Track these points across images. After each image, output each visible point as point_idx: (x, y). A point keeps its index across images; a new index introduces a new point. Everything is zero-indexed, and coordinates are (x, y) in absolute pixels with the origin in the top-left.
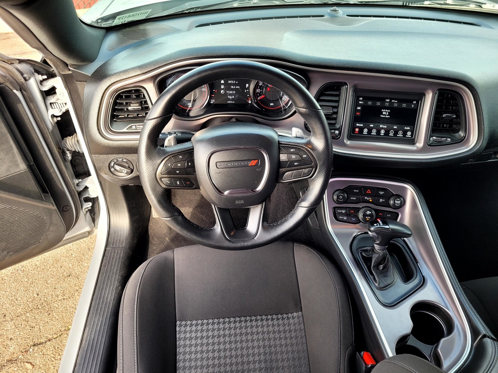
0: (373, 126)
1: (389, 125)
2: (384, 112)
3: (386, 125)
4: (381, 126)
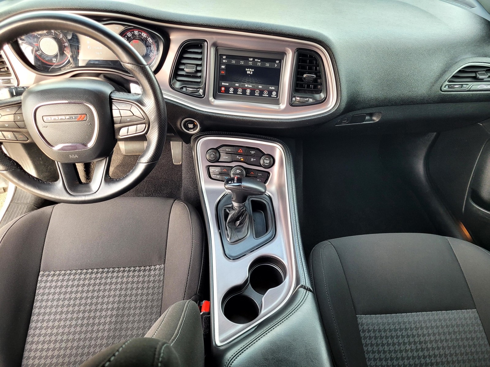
0: (238, 85)
1: (254, 84)
3: (251, 84)
4: (246, 86)
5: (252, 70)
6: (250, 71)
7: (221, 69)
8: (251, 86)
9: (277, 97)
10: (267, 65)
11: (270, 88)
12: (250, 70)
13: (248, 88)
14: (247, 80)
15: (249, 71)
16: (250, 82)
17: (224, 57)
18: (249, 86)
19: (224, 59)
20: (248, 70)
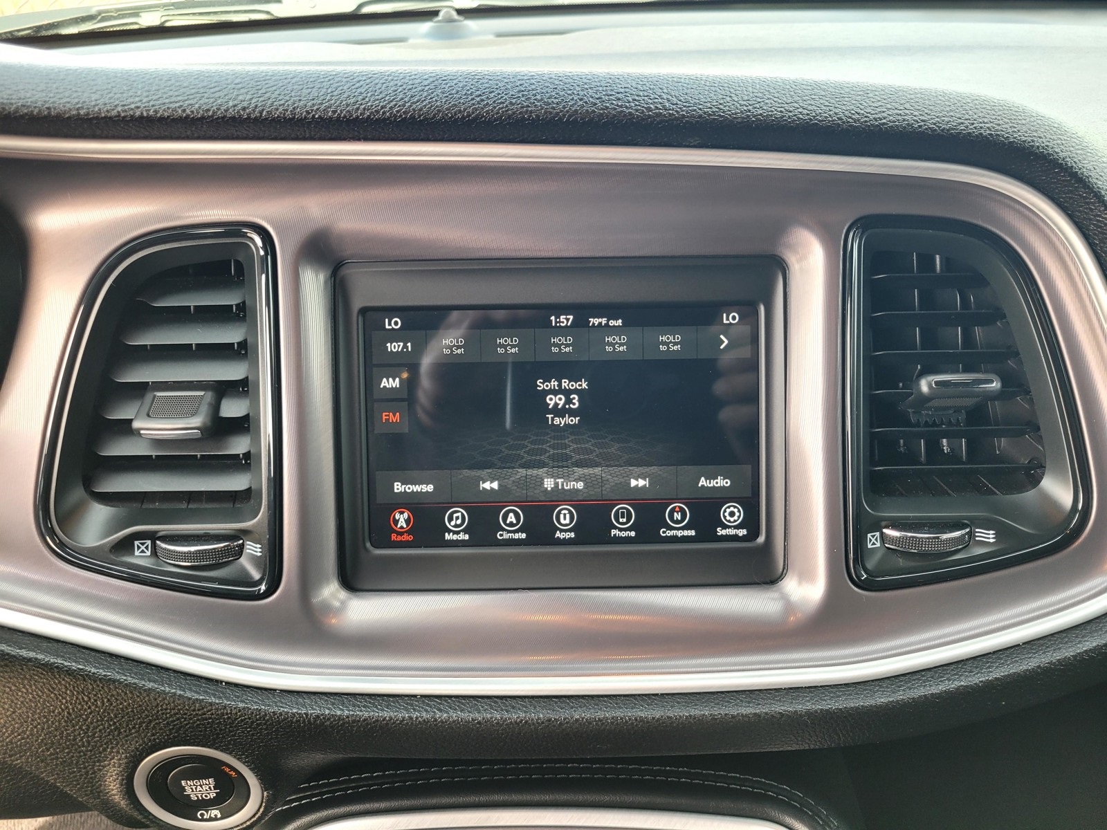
0: (495, 485)
1: (597, 470)
2: (554, 392)
3: (579, 471)
4: (549, 484)
5: (576, 385)
6: (567, 393)
7: (376, 397)
8: (580, 485)
9: (753, 534)
10: (670, 342)
11: (703, 482)
12: (565, 383)
13: (560, 497)
14: (553, 447)
15: (560, 391)
16: (566, 458)
17: (395, 323)
18: (570, 486)
19: (394, 336)
20: (554, 384)
